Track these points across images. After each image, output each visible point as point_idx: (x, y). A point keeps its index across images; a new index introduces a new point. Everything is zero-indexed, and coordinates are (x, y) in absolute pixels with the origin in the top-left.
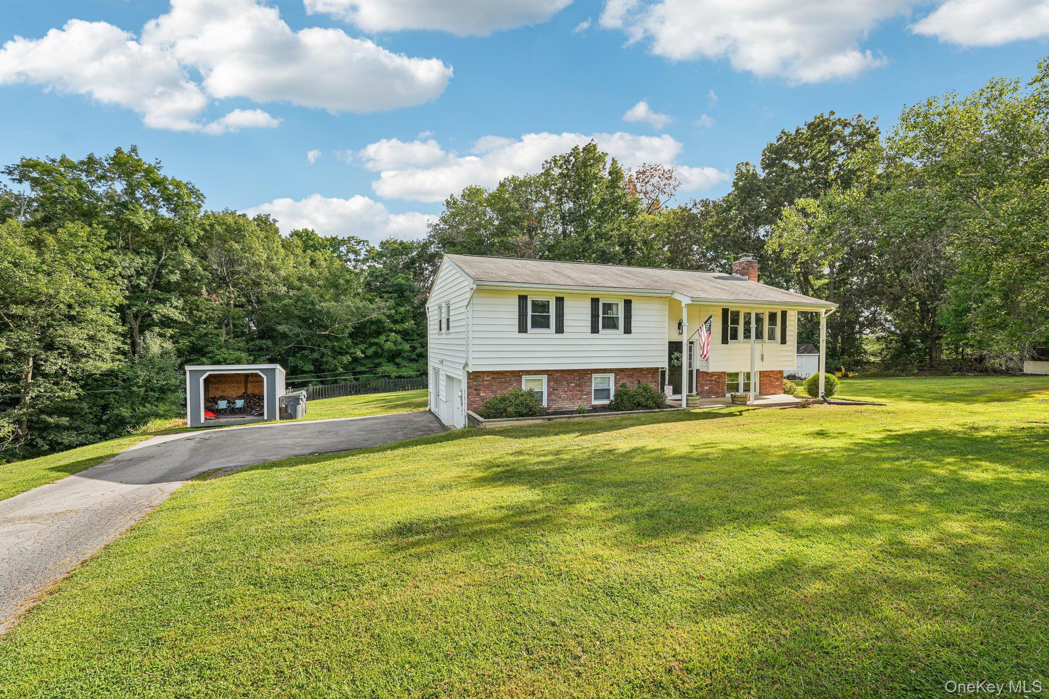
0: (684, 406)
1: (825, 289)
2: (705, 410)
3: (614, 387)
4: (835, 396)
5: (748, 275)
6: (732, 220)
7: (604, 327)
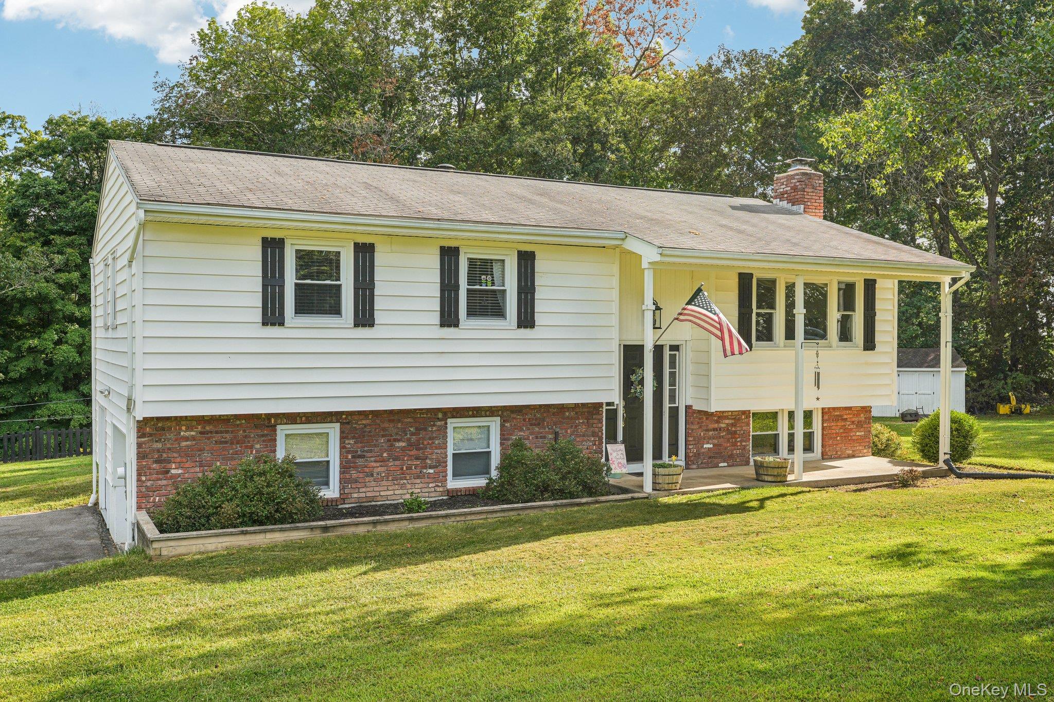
0: (648, 488)
1: (982, 238)
2: (693, 497)
3: (498, 448)
4: (974, 459)
5: (804, 203)
6: (799, 93)
7: (471, 313)
